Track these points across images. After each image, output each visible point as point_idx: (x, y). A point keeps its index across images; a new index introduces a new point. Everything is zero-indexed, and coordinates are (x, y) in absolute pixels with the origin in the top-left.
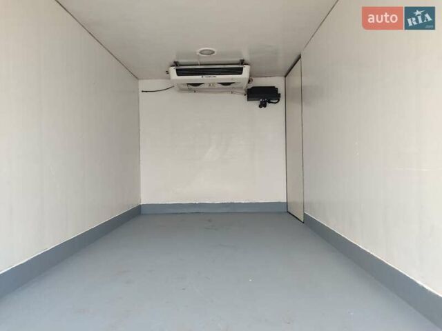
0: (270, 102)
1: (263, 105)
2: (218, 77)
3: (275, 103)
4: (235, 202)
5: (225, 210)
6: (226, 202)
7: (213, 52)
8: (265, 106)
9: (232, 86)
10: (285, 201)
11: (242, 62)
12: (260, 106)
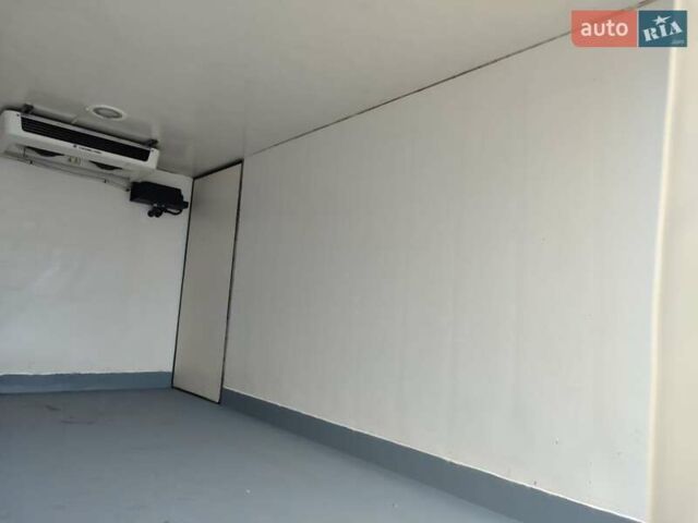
0: (166, 211)
1: (155, 213)
2: (104, 154)
3: (175, 214)
4: (83, 372)
5: (59, 388)
6: (64, 372)
7: (118, 115)
8: (158, 215)
9: (114, 172)
10: (171, 370)
11: (153, 143)
12: (150, 214)
